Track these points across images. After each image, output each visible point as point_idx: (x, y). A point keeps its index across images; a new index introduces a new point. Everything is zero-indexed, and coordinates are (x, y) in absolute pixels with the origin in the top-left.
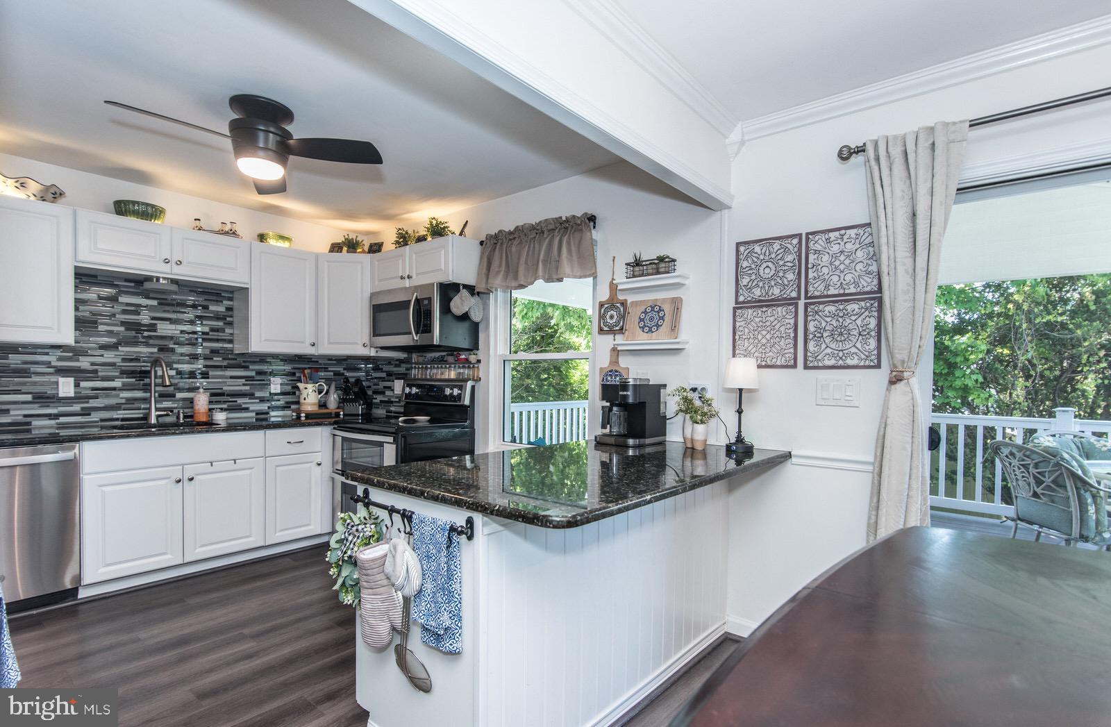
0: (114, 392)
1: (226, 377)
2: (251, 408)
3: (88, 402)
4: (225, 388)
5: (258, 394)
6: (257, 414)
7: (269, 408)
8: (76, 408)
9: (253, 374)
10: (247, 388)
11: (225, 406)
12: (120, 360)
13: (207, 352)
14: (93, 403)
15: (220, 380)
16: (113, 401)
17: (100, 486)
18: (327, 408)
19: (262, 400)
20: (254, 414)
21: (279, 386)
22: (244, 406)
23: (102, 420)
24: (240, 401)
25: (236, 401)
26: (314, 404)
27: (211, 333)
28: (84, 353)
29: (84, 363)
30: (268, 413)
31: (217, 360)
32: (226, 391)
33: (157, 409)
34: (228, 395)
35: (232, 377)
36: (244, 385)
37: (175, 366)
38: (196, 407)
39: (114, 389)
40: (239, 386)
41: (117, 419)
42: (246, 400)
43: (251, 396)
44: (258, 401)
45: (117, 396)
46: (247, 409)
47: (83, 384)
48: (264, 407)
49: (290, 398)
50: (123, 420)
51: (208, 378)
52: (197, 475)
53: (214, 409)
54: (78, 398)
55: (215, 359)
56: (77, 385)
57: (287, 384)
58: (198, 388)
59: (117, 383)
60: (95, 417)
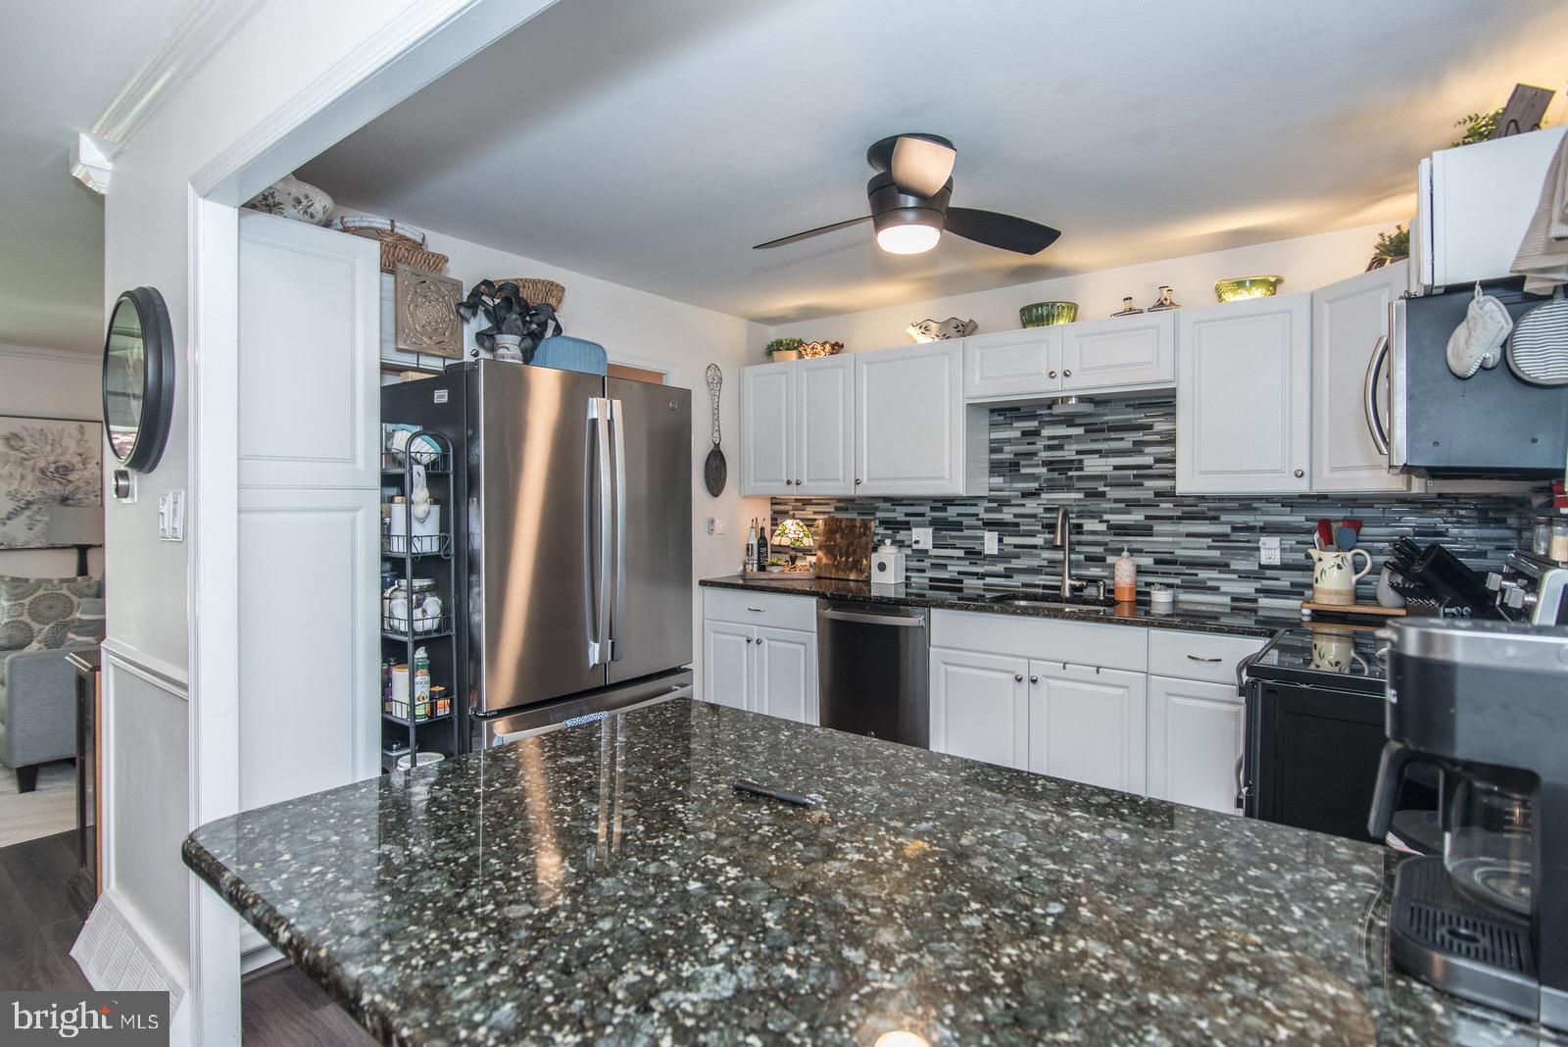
0: (1035, 551)
1: (1179, 535)
2: (1223, 589)
3: (1010, 562)
4: (1178, 552)
5: (1236, 565)
6: (1234, 599)
7: (1258, 591)
8: (1000, 568)
9: (1227, 529)
10: (1216, 553)
11: (1177, 581)
12: (1042, 510)
13: (1150, 495)
14: (1015, 564)
15: (1171, 539)
16: (1035, 563)
17: (946, 664)
18: (1379, 605)
19: (1245, 576)
20: (1227, 600)
21: (1278, 552)
22: (1209, 583)
23: (1024, 585)
24: (1203, 574)
25: (1196, 575)
26: (1337, 593)
27: (1157, 465)
28: (1003, 503)
29: (1007, 515)
30: (1255, 601)
31: (1166, 507)
32: (1180, 556)
33: (1070, 577)
34: (1182, 564)
35: (1188, 535)
36: (1209, 548)
37: (1106, 517)
38: (1117, 579)
39: (1035, 547)
40: (1201, 550)
41: (1037, 586)
42: (1214, 574)
43: (1223, 567)
44: (1235, 576)
45: (1038, 556)
46: (1215, 590)
47: (1007, 540)
48: (1247, 588)
49: (1298, 577)
50: (1045, 587)
51: (1151, 535)
53: (1153, 584)
54: (1002, 557)
55: (1162, 505)
56: (1000, 541)
57: (1292, 550)
58: (1122, 550)
59: (1039, 540)
60: (1017, 580)
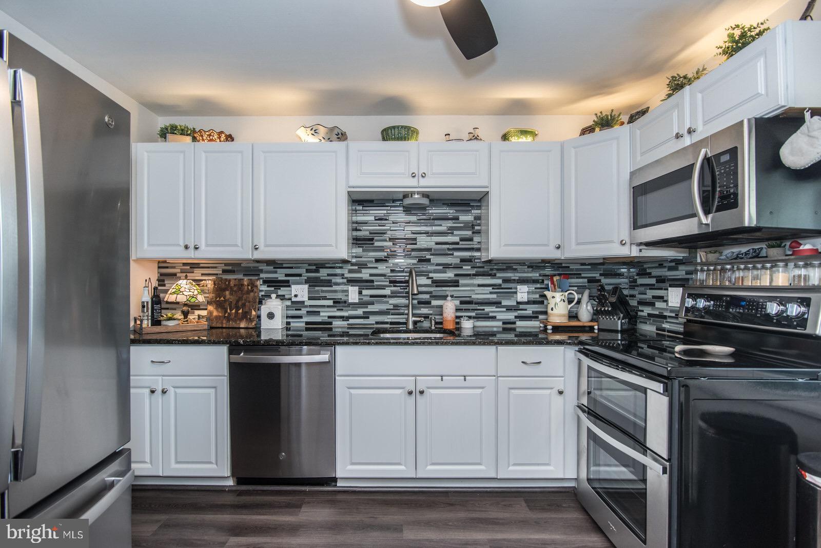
0: (385, 299)
1: (473, 285)
2: (498, 317)
3: (367, 307)
4: (474, 296)
5: (504, 303)
6: (504, 323)
7: (516, 317)
8: (360, 312)
9: (499, 281)
10: (494, 296)
11: (473, 314)
12: (389, 272)
13: (458, 261)
14: (371, 308)
15: (469, 288)
16: (384, 307)
17: (349, 388)
18: (579, 320)
19: (509, 309)
20: (500, 324)
21: (526, 294)
22: (491, 314)
23: (377, 323)
24: (488, 309)
25: (484, 310)
26: (563, 316)
27: (461, 243)
28: (362, 266)
29: (365, 274)
30: (514, 323)
31: (467, 269)
32: (475, 299)
33: (414, 315)
34: (476, 304)
35: (479, 286)
36: (491, 293)
37: (431, 275)
38: (445, 315)
39: (385, 296)
40: (484, 294)
41: (387, 323)
42: (493, 309)
43: (497, 304)
44: (504, 309)
45: (387, 302)
46: (494, 318)
47: (365, 292)
48: (510, 316)
49: (536, 308)
50: (392, 323)
51: (458, 286)
52: (428, 388)
53: (462, 317)
54: (362, 304)
55: (464, 267)
56: (360, 293)
57: (533, 293)
58: (447, 296)
59: (387, 292)
60: (373, 319)
